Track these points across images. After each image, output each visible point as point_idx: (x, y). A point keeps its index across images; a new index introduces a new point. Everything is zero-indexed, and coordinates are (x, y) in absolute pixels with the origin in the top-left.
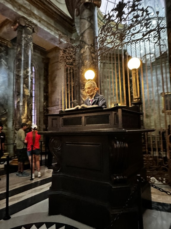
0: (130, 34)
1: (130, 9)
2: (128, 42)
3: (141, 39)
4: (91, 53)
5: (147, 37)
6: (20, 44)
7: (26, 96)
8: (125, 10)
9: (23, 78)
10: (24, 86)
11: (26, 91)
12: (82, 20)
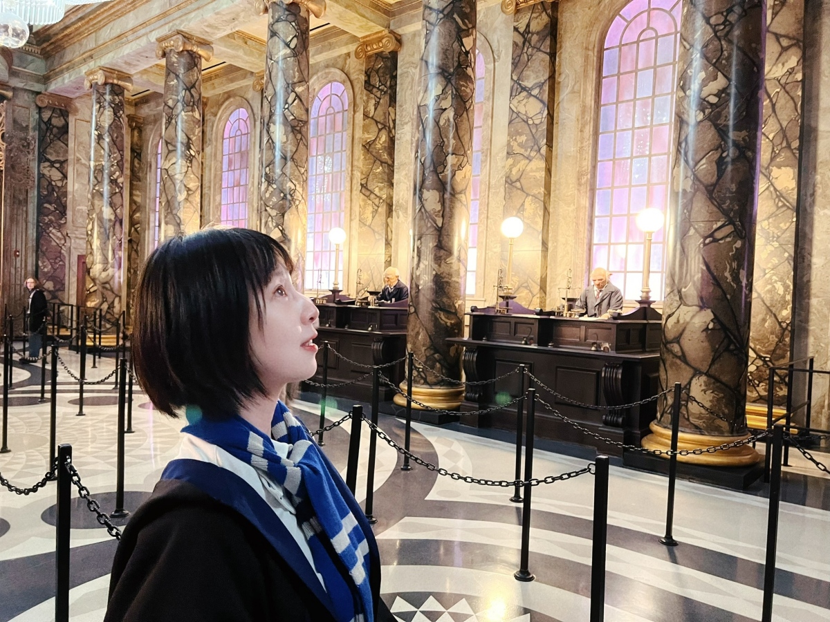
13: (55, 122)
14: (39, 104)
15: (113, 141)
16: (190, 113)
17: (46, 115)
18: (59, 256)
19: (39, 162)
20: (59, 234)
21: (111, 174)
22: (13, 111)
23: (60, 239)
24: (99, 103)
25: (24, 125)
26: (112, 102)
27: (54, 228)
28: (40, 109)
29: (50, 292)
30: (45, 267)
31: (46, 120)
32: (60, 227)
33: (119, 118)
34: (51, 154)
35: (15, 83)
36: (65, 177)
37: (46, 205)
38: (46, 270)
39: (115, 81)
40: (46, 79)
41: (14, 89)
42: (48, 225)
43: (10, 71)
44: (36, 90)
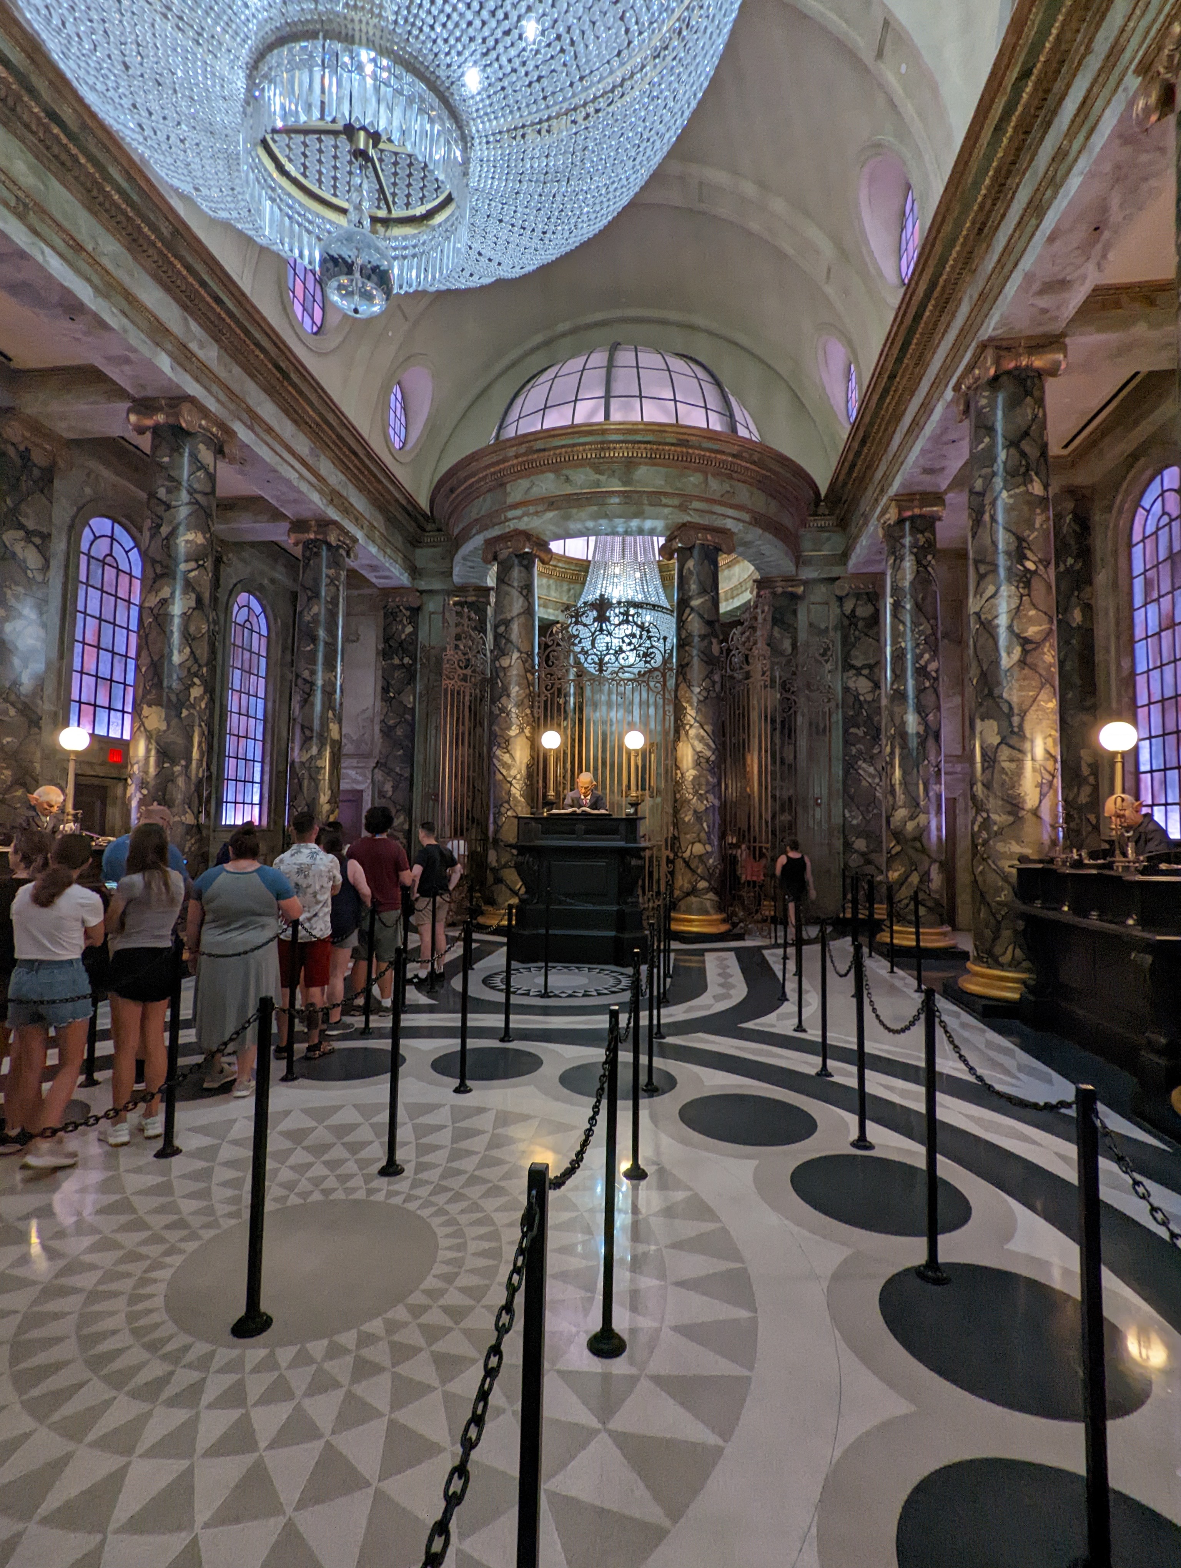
0: (617, 664)
1: (620, 618)
2: (612, 680)
3: (635, 680)
4: (527, 671)
5: (645, 678)
6: (317, 595)
7: (333, 741)
8: (610, 613)
9: (324, 691)
10: (330, 714)
11: (334, 727)
12: (507, 588)
13: (860, 612)
14: (839, 593)
15: (918, 607)
16: (1022, 489)
17: (848, 606)
18: (873, 801)
19: (843, 671)
20: (871, 770)
21: (917, 658)
22: (809, 611)
23: (873, 777)
24: (894, 553)
25: (823, 626)
26: (914, 545)
27: (865, 761)
28: (840, 599)
29: (863, 854)
30: (854, 817)
31: (848, 612)
32: (871, 759)
33: (925, 567)
34: (856, 657)
35: (808, 573)
36: (877, 686)
37: (852, 730)
38: (855, 822)
39: (917, 511)
40: (845, 556)
41: (805, 583)
42: (856, 758)
43: (799, 560)
44: (834, 575)
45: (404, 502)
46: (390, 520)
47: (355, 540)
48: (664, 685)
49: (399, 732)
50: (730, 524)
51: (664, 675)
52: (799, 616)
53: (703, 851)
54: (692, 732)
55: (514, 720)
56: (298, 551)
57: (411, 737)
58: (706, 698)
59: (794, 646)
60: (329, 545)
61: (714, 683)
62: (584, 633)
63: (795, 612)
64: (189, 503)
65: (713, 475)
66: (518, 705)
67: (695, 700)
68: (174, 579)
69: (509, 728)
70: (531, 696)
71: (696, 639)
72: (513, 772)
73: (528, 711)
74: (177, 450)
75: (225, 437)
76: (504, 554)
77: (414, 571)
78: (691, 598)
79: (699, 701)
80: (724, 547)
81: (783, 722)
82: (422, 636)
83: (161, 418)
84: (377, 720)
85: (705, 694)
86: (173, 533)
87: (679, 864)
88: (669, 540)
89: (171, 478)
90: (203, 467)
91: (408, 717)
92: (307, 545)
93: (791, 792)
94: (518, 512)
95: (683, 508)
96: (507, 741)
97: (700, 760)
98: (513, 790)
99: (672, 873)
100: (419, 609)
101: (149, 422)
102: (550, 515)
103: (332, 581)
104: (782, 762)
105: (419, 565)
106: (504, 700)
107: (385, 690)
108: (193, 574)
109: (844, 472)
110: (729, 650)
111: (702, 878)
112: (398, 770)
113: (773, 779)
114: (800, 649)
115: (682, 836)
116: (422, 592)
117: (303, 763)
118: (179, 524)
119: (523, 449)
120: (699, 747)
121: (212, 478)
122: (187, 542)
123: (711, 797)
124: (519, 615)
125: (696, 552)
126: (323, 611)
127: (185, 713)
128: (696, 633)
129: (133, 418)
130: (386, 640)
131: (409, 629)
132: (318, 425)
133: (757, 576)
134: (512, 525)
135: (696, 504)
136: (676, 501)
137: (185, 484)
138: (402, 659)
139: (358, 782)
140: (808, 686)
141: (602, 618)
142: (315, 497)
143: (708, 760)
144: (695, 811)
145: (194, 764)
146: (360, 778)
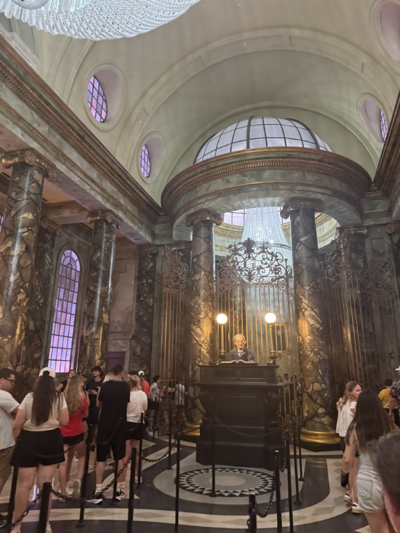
0: (259, 275)
1: (260, 250)
2: (257, 284)
3: (270, 284)
4: (209, 281)
5: (276, 282)
6: (100, 247)
7: (105, 324)
8: (254, 248)
9: (101, 297)
10: (104, 309)
11: (105, 316)
12: (198, 239)
14: (388, 231)
17: (396, 239)
22: (372, 243)
25: (381, 252)
28: (390, 235)
31: (396, 243)
35: (369, 222)
40: (390, 211)
41: (368, 227)
43: (363, 216)
44: (385, 222)
45: (148, 201)
46: (141, 210)
47: (121, 220)
48: (288, 286)
49: (145, 319)
50: (319, 196)
51: (287, 280)
52: (366, 246)
53: (320, 388)
54: (307, 313)
55: (203, 309)
56: (92, 226)
57: (151, 321)
58: (313, 293)
59: (365, 263)
60: (107, 222)
61: (318, 284)
62: (240, 259)
63: (363, 244)
64: (27, 199)
65: (309, 172)
66: (205, 300)
67: (307, 294)
68: (15, 238)
69: (200, 314)
70: (212, 295)
71: (305, 259)
72: (202, 339)
73: (210, 304)
74: (23, 174)
75: (49, 168)
76: (196, 222)
77: (153, 235)
78: (300, 237)
79: (309, 295)
80: (318, 209)
81: (363, 308)
82: (158, 267)
83: (17, 160)
84: (134, 313)
85: (313, 290)
86: (17, 214)
87: (305, 397)
88: (285, 207)
89: (19, 188)
90: (36, 182)
91: (150, 310)
92: (96, 222)
93: (373, 350)
94: (203, 200)
95: (292, 190)
96: (199, 321)
97: (313, 330)
98: (203, 350)
99: (301, 403)
100: (157, 254)
101: (10, 162)
102: (219, 199)
103: (108, 240)
104: (366, 332)
105: (156, 232)
106: (197, 298)
107: (138, 296)
108: (25, 234)
109: (384, 165)
110: (325, 266)
111: (321, 406)
112: (144, 339)
113: (361, 342)
114: (369, 264)
115: (306, 379)
116: (158, 246)
117: (87, 337)
118: (20, 209)
119: (204, 168)
120: (312, 322)
121: (40, 187)
122: (23, 218)
123: (321, 353)
124: (204, 252)
125: (301, 213)
126: (103, 255)
127: (13, 308)
128: (304, 256)
129: (3, 161)
130: (140, 271)
131: (151, 265)
132: (101, 163)
133: (339, 226)
134: (200, 207)
135: (299, 188)
136: (288, 187)
137: (26, 190)
138: (147, 280)
139: (123, 347)
140: (377, 284)
141: (249, 251)
142: (99, 198)
143: (318, 329)
144: (312, 362)
145: (17, 337)
146: (124, 345)
